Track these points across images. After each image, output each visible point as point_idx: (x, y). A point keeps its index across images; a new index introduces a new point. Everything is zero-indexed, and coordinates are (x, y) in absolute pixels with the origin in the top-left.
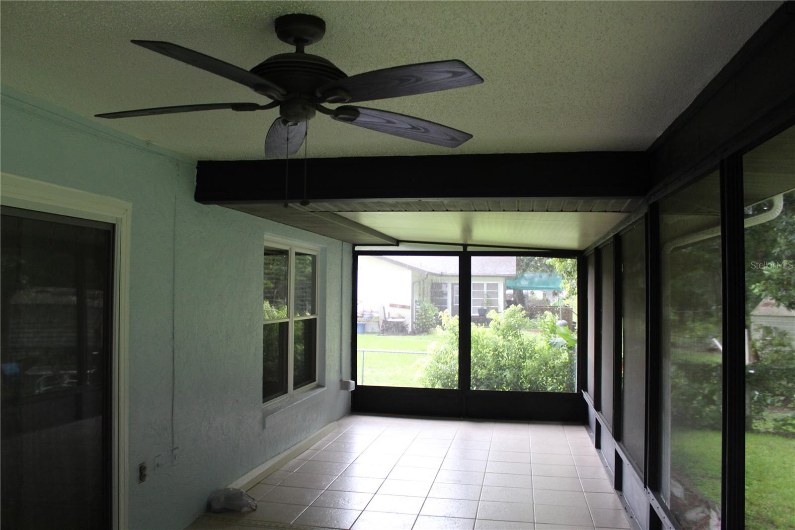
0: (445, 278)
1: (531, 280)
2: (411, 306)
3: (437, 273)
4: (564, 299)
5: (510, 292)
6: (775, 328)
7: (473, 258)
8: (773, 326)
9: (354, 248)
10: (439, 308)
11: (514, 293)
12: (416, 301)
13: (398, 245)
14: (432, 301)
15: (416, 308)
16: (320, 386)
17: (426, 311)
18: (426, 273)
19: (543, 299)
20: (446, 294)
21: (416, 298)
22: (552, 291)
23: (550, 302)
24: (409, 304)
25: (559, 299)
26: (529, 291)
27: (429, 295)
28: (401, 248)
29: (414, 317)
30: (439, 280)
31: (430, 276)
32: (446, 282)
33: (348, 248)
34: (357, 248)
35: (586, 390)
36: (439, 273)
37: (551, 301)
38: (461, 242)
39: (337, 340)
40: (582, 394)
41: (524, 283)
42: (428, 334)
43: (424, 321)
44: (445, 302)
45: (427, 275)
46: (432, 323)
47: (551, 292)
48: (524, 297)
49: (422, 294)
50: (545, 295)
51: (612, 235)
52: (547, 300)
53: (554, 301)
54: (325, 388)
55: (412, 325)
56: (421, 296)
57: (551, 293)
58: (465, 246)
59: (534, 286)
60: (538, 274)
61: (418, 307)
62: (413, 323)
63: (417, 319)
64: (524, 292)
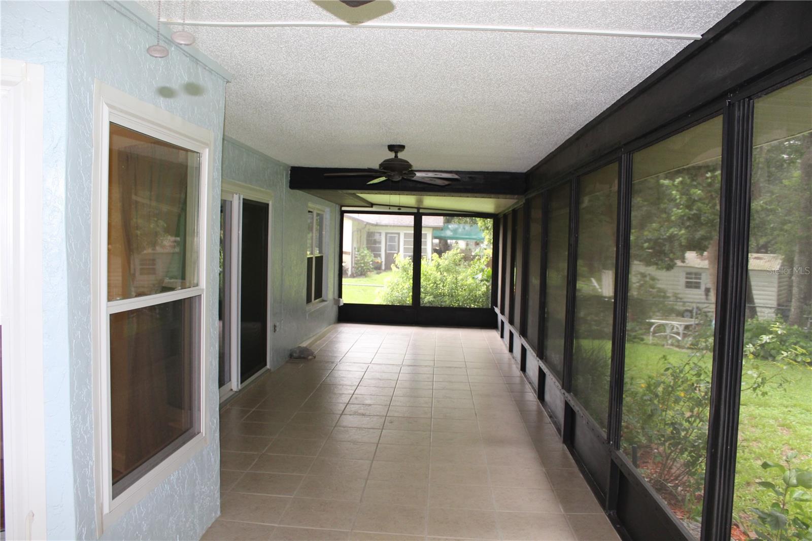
0: (377, 228)
1: (455, 231)
2: (351, 251)
3: (373, 223)
4: (486, 249)
5: (437, 241)
6: (649, 274)
7: (424, 217)
8: (648, 273)
9: (341, 208)
10: (374, 254)
11: (440, 243)
12: (355, 248)
13: (372, 207)
14: (368, 248)
15: (355, 254)
16: (323, 301)
17: (363, 257)
18: (365, 223)
19: (466, 249)
20: (380, 243)
21: (355, 245)
22: (474, 241)
23: (472, 252)
24: (350, 251)
25: (480, 249)
26: (454, 241)
27: (365, 243)
28: (374, 209)
29: (353, 263)
30: (372, 229)
31: (367, 226)
32: (380, 231)
33: (338, 208)
34: (344, 209)
35: (497, 306)
36: (375, 223)
37: (473, 250)
38: (416, 206)
39: (333, 271)
40: (494, 308)
41: (449, 233)
42: (366, 277)
43: (363, 265)
44: (379, 249)
45: (366, 225)
46: (369, 267)
47: (472, 243)
48: (449, 246)
49: (360, 242)
50: (467, 245)
51: (510, 209)
52: (470, 249)
53: (475, 250)
54: (328, 302)
55: (352, 269)
56: (359, 243)
57: (474, 244)
58: (418, 209)
59: (457, 236)
60: (461, 226)
61: (356, 253)
62: (352, 267)
63: (356, 264)
64: (449, 241)
